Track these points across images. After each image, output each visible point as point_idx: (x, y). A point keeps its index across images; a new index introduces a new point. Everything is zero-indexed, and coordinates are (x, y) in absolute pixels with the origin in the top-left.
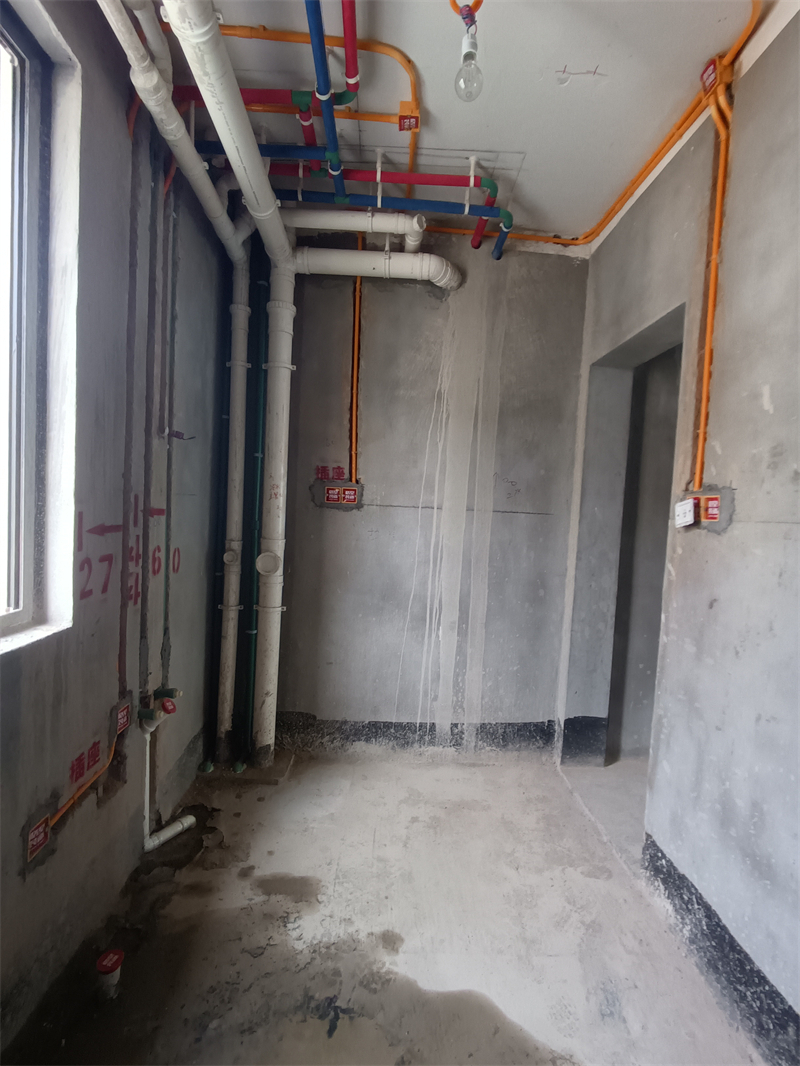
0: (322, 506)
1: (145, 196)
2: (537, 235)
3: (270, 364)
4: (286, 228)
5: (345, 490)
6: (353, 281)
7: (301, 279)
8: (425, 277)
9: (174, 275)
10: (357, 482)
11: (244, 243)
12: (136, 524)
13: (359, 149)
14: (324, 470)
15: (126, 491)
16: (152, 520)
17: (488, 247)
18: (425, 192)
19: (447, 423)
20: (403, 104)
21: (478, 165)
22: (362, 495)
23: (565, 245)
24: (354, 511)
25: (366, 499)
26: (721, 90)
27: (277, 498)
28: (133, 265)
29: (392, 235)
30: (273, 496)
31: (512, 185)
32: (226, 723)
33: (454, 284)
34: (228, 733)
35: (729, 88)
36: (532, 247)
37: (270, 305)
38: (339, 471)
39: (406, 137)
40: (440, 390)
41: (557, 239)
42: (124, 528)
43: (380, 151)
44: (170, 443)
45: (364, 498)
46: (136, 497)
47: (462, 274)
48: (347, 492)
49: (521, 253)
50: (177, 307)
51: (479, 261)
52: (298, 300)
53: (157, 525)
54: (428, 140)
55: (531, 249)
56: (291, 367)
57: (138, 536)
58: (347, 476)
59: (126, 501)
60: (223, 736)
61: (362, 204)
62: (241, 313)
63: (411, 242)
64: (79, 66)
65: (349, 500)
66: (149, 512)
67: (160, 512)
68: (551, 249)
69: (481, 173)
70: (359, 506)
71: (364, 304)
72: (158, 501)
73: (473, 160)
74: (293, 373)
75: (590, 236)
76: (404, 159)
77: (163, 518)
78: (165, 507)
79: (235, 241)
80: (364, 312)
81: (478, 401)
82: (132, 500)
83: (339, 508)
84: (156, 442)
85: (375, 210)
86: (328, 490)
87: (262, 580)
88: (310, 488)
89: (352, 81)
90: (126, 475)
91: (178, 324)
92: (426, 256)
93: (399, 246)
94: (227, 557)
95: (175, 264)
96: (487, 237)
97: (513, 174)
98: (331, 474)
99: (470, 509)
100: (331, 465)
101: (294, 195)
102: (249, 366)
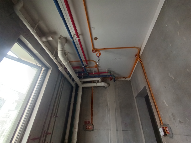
0: (85, 130)
1: (59, 81)
2: (121, 77)
3: (77, 102)
4: (81, 81)
5: (90, 126)
6: (92, 87)
7: (83, 88)
8: (103, 86)
9: (62, 90)
10: (93, 124)
11: (75, 84)
12: (43, 137)
13: (91, 71)
14: (86, 122)
15: (43, 130)
16: (48, 136)
17: (113, 80)
18: (101, 75)
19: (109, 111)
20: (95, 65)
21: (108, 70)
22: (93, 127)
23: (126, 78)
24: (92, 131)
25: (94, 129)
26: (138, 58)
27: (76, 129)
28: (55, 90)
29: (97, 80)
31: (114, 72)
33: (108, 86)
35: (140, 57)
36: (120, 79)
37: (78, 92)
38: (89, 122)
39: (96, 69)
40: (107, 104)
41: (124, 78)
42: (40, 138)
43: (93, 71)
44: (56, 118)
45: (94, 128)
46: (45, 130)
47: (109, 84)
48: (90, 127)
49: (118, 80)
50: (62, 94)
51: (112, 82)
52: (83, 91)
53: (49, 137)
54: (99, 69)
55: (120, 80)
57: (43, 140)
58: (90, 123)
59: (42, 132)
61: (92, 77)
62: (74, 94)
63: (100, 81)
64: (52, 68)
65: (91, 129)
66: (48, 133)
67: (50, 133)
68: (123, 79)
69: (108, 71)
70: (93, 130)
71: (94, 90)
72: (50, 131)
73: (107, 70)
74: (81, 103)
75: (129, 77)
76: (97, 71)
77: (51, 135)
78: (51, 132)
79: (73, 84)
80: (93, 92)
81: (115, 106)
82: (44, 131)
83: (89, 130)
84: (52, 118)
85: (94, 78)
86: (87, 126)
88: (83, 126)
89: (87, 64)
90: (44, 126)
91: (61, 97)
92: (102, 83)
93: (98, 82)
95: (63, 88)
96: (112, 79)
97: (114, 71)
98: (87, 123)
99: (117, 130)
100: (87, 121)
101: (82, 77)
102: (74, 102)
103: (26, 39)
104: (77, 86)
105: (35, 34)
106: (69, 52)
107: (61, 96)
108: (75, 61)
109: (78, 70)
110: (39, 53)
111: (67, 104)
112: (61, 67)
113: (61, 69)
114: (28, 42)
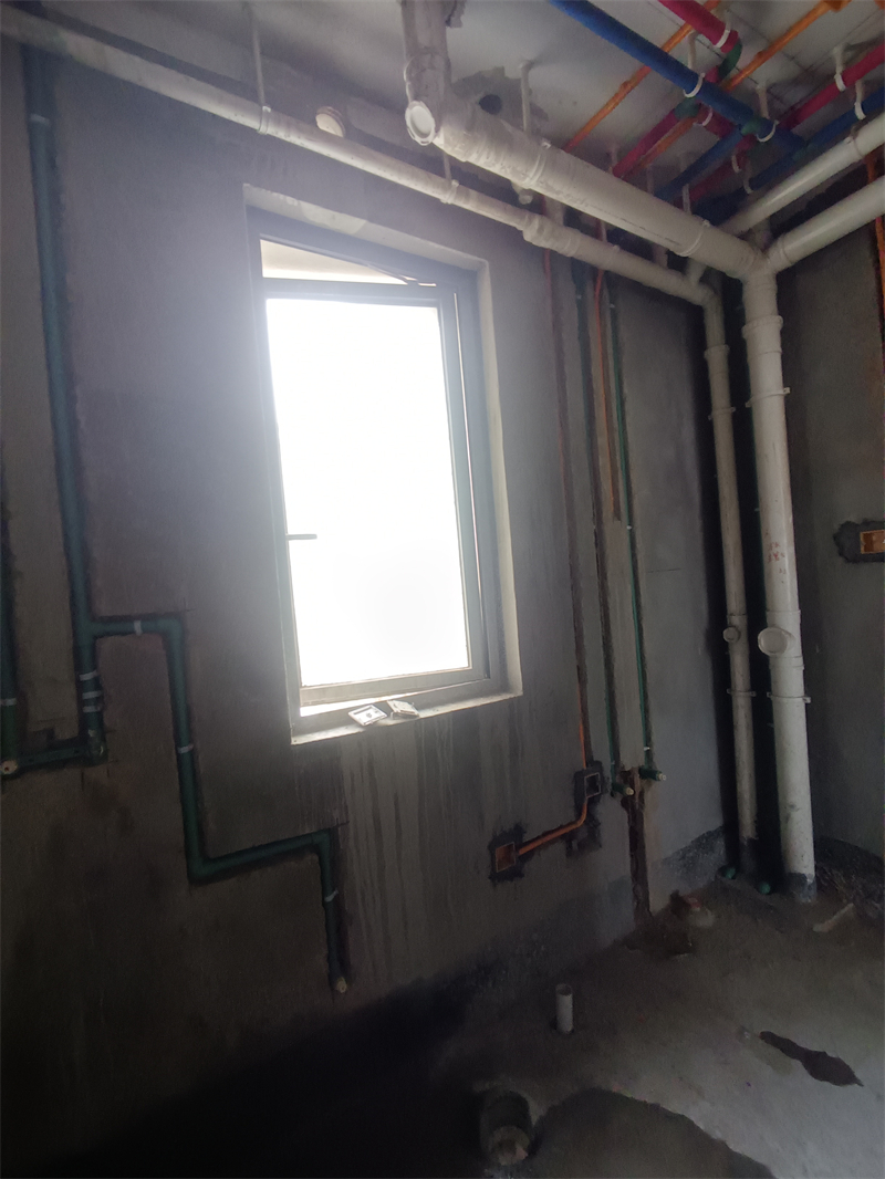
0: (856, 560)
1: (569, 314)
3: (752, 399)
4: (744, 237)
9: (618, 361)
11: (700, 284)
27: (777, 559)
30: (773, 557)
32: (748, 829)
34: (750, 840)
37: (745, 329)
43: (835, 52)
50: (626, 390)
52: (784, 305)
56: (781, 392)
60: (745, 843)
62: (716, 355)
64: (487, 263)
74: (787, 399)
79: (689, 288)
86: (865, 536)
87: (771, 662)
89: (723, 40)
91: (628, 407)
94: (727, 634)
101: (741, 193)
102: (734, 409)
103: (273, 191)
104: (730, 291)
105: (278, 123)
106: (530, 55)
107: (622, 403)
108: (616, 99)
109: (682, 149)
110: (371, 220)
111: (688, 432)
112: (530, 221)
113: (540, 230)
114: (290, 200)
